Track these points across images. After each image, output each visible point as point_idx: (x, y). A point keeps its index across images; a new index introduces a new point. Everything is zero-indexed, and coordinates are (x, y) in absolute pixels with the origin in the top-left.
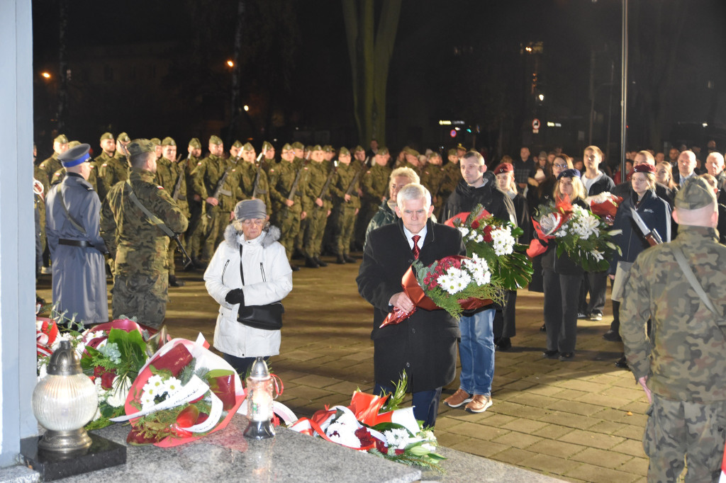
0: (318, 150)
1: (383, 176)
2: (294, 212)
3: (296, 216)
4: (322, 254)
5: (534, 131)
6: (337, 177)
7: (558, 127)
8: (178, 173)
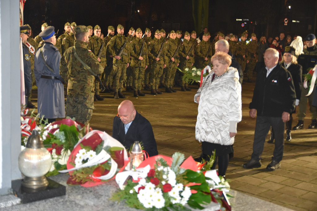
0: (173, 33)
1: (206, 47)
2: (160, 64)
3: (161, 66)
4: (174, 86)
5: (285, 24)
6: (183, 47)
7: (298, 23)
8: (102, 44)
